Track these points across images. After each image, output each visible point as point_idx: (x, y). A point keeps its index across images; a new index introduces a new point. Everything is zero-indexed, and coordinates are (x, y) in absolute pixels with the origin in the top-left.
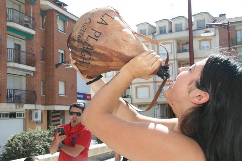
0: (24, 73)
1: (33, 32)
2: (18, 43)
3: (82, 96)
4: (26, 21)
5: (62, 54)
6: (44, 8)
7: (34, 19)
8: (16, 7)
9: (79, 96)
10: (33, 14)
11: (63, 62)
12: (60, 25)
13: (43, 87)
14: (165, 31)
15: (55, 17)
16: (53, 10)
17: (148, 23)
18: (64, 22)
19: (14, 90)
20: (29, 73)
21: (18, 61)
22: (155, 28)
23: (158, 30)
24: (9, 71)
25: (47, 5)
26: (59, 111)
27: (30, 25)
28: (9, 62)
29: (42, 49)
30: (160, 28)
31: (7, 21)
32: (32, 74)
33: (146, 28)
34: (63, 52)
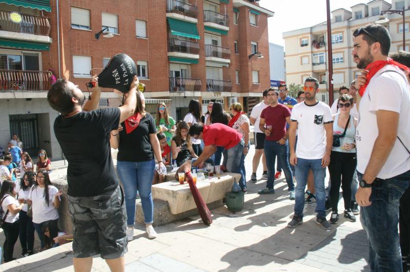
0: (221, 65)
1: (227, 28)
2: (215, 39)
3: (276, 84)
4: (221, 20)
5: (255, 45)
6: (237, 6)
7: (227, 16)
8: (213, 9)
9: (273, 83)
10: (227, 13)
11: (256, 53)
12: (252, 20)
13: (239, 77)
14: (361, 15)
15: (247, 13)
16: (245, 6)
17: (343, 9)
18: (256, 16)
19: (212, 80)
20: (225, 65)
21: (216, 54)
22: (350, 13)
23: (353, 16)
24: (208, 64)
25: (239, 3)
26: (254, 98)
27: (225, 22)
28: (207, 56)
29: (236, 42)
30: (356, 13)
31: (205, 21)
32: (227, 66)
33: (342, 14)
34: (255, 44)
